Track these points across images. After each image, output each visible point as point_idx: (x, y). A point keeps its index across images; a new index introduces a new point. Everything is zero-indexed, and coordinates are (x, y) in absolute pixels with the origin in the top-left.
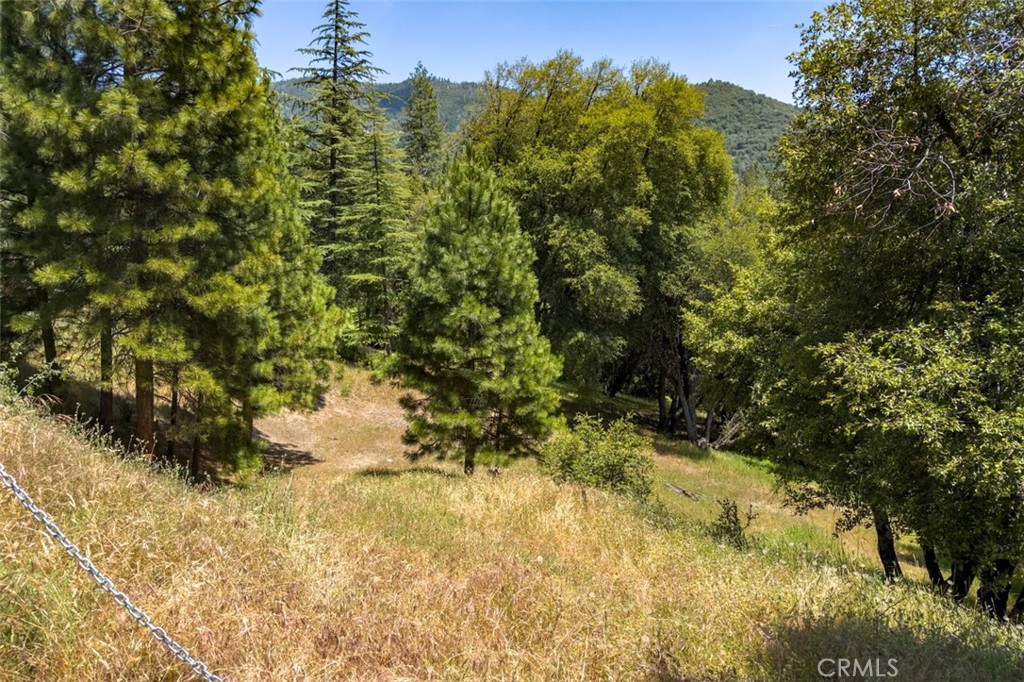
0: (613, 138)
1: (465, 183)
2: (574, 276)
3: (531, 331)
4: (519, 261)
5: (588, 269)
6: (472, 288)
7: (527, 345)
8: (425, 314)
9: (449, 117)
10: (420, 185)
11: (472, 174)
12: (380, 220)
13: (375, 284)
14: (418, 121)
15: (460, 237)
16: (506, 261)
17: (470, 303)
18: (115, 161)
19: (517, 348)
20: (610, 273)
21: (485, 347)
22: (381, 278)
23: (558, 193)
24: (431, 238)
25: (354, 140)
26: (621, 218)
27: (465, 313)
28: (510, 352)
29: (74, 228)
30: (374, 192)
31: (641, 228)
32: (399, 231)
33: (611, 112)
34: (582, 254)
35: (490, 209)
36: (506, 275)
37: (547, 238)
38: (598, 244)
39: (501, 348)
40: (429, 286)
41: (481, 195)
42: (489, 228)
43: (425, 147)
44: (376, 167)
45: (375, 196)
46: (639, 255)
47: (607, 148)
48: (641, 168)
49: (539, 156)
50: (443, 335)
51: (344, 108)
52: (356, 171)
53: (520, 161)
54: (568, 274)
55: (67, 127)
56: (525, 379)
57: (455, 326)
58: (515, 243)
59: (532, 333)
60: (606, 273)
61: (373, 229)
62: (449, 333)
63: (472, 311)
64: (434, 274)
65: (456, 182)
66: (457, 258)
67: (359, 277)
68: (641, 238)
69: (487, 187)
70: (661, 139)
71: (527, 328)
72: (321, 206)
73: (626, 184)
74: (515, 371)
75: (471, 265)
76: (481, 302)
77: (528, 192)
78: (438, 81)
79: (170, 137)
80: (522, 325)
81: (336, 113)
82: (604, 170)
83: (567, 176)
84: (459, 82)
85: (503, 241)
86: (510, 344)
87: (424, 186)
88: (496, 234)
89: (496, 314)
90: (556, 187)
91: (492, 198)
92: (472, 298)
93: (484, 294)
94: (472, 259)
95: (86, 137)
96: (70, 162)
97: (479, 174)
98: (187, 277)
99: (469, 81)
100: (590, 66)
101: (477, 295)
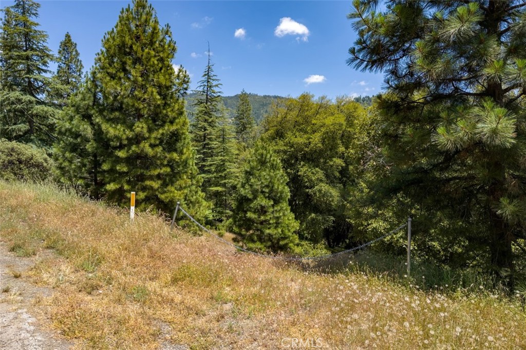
0: (327, 129)
1: (260, 151)
2: (310, 189)
3: (286, 210)
4: (281, 181)
5: (316, 186)
6: (263, 192)
7: (284, 215)
8: (243, 202)
9: (257, 112)
10: (242, 147)
11: (263, 147)
12: (224, 164)
13: (221, 192)
14: (242, 116)
15: (258, 172)
16: (276, 182)
17: (261, 198)
18: (138, 147)
19: (280, 217)
20: (326, 187)
21: (267, 216)
22: (224, 189)
23: (303, 152)
24: (247, 172)
25: (214, 129)
26: (331, 163)
27: (259, 202)
28: (278, 218)
29: (122, 170)
30: (222, 152)
31: (340, 168)
32: (233, 168)
33: (326, 118)
34: (313, 179)
35: (270, 161)
36: (276, 187)
37: (298, 171)
38: (320, 174)
39: (274, 217)
40: (245, 192)
41: (266, 156)
42: (270, 168)
43: (245, 128)
44: (223, 140)
45: (223, 153)
46: (340, 179)
47: (324, 134)
48: (339, 142)
49: (294, 136)
50: (250, 211)
51: (210, 115)
52: (215, 143)
53: (286, 139)
54: (307, 187)
55: (122, 135)
56: (284, 229)
57: (255, 207)
58: (280, 174)
59: (287, 211)
60: (324, 187)
61: (221, 168)
62: (253, 211)
63: (262, 201)
64: (247, 186)
65: (256, 151)
66: (256, 180)
67: (215, 189)
68: (340, 172)
69: (269, 152)
70: (349, 129)
71: (284, 208)
72: (199, 157)
73: (333, 148)
74: (279, 226)
75: (262, 183)
76: (266, 198)
77: (290, 152)
78: (252, 95)
79: (155, 138)
80: (283, 207)
81: (207, 117)
82: (323, 142)
83: (306, 145)
84: (262, 95)
85: (275, 173)
86: (277, 215)
87: (244, 147)
88: (272, 171)
89: (272, 203)
90: (302, 150)
91: (271, 157)
92: (262, 196)
93: (267, 195)
94: (262, 181)
95: (128, 139)
96: (121, 147)
97: (266, 147)
98: (158, 188)
99: (267, 95)
100: (317, 98)
101: (264, 195)
